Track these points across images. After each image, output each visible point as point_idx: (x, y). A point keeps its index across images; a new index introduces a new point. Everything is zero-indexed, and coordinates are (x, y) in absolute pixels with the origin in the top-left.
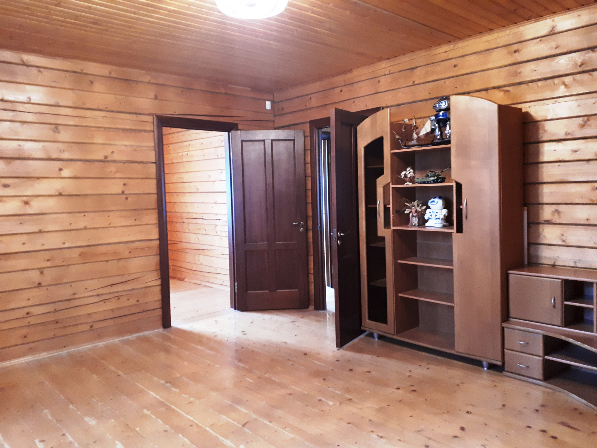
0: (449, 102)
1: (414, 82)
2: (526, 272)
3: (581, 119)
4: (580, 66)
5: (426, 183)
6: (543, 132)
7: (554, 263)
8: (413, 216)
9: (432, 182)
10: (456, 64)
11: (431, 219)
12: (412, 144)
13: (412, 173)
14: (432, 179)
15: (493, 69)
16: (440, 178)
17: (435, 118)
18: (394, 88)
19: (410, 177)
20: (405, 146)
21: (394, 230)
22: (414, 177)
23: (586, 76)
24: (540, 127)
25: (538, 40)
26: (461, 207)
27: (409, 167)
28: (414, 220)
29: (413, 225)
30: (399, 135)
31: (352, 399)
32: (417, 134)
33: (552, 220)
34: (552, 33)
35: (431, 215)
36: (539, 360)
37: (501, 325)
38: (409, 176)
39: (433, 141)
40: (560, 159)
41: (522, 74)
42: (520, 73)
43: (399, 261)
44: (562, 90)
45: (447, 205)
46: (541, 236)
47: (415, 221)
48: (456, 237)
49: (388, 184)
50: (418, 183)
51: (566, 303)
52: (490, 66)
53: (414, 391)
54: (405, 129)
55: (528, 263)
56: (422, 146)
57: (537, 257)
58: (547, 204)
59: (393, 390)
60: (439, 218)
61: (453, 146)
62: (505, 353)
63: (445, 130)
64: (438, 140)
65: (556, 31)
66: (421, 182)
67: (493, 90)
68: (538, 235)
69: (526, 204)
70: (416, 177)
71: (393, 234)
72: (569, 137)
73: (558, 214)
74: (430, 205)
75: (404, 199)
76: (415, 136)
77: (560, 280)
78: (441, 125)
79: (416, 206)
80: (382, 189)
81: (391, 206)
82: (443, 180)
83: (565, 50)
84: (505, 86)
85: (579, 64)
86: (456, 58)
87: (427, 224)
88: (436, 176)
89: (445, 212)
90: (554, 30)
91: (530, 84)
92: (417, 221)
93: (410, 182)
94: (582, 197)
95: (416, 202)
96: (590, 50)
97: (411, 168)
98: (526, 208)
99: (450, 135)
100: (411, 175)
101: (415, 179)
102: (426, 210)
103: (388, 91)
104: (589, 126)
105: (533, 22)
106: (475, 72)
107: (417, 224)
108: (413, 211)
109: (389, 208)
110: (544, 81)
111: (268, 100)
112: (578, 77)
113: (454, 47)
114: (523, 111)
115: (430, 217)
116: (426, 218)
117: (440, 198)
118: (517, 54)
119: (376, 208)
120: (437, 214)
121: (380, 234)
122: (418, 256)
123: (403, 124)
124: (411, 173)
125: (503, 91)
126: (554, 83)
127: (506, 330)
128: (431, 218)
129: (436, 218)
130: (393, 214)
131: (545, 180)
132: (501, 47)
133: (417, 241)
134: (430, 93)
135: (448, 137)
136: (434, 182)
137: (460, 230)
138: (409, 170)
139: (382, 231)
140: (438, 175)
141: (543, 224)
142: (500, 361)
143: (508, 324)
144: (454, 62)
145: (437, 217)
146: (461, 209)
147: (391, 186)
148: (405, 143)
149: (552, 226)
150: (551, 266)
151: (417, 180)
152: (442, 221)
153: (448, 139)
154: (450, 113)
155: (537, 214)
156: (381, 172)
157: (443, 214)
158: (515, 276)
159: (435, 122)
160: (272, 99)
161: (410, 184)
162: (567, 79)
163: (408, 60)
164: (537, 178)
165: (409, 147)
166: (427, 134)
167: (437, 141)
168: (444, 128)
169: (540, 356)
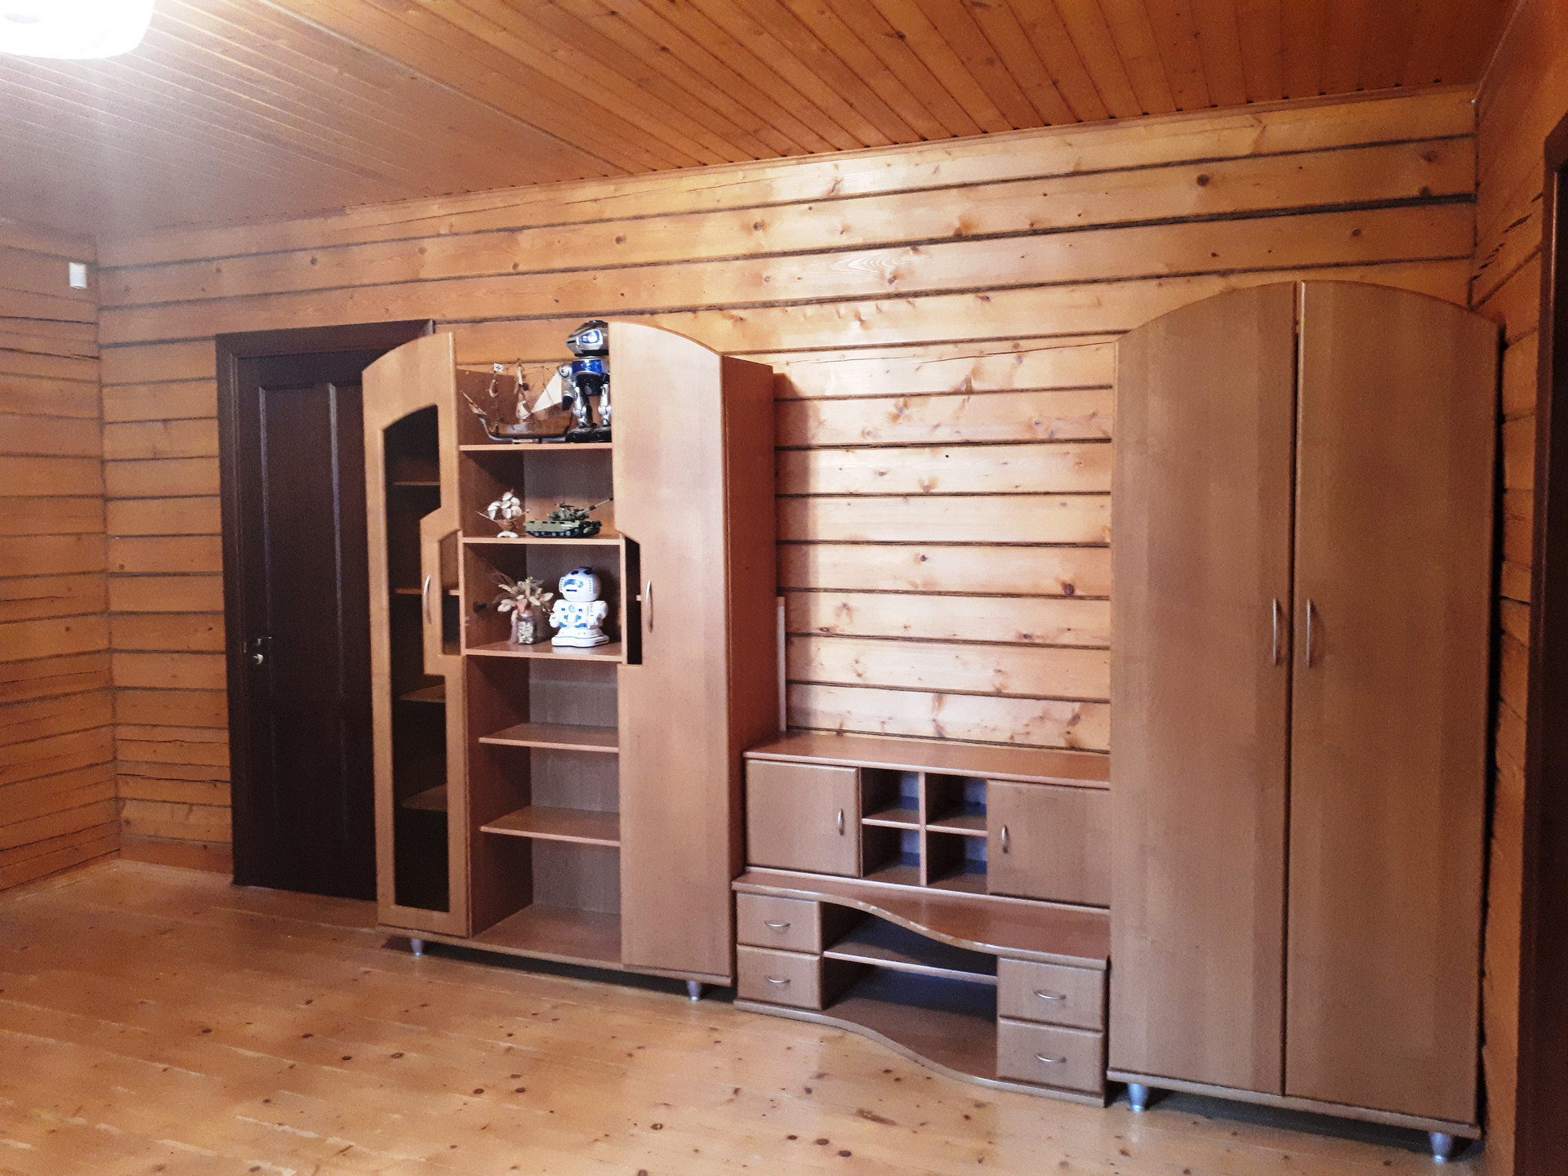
0: (605, 335)
1: (515, 266)
2: (783, 753)
3: (892, 401)
4: (891, 281)
5: (554, 534)
6: (816, 424)
7: (841, 725)
8: (520, 619)
9: (568, 533)
10: (621, 234)
11: (565, 626)
12: (515, 432)
13: (516, 509)
14: (568, 525)
15: (709, 260)
16: (588, 524)
17: (574, 371)
18: (463, 274)
19: (512, 517)
20: (497, 435)
21: (468, 656)
22: (523, 517)
23: (900, 305)
24: (811, 412)
25: (806, 206)
26: (639, 598)
27: (509, 490)
28: (523, 628)
29: (521, 641)
30: (481, 405)
31: (350, 1147)
32: (528, 407)
33: (837, 627)
34: (833, 197)
35: (566, 617)
36: (811, 962)
37: (730, 885)
38: (508, 516)
39: (567, 428)
40: (852, 490)
41: (772, 282)
42: (767, 279)
43: (482, 740)
44: (853, 333)
45: (606, 591)
46: (814, 664)
47: (525, 631)
48: (626, 671)
49: (455, 533)
50: (532, 534)
51: (866, 821)
52: (702, 252)
53: (521, 1091)
54: (495, 391)
55: (788, 727)
56: (540, 439)
57: (806, 713)
58: (826, 590)
59: (466, 1098)
60: (585, 625)
61: (618, 446)
62: (739, 955)
63: (598, 403)
64: (581, 427)
65: (843, 193)
66: (540, 532)
67: (708, 313)
68: (807, 662)
69: (782, 589)
70: (528, 518)
71: (468, 670)
72: (869, 441)
73: (847, 614)
74: (563, 589)
75: (497, 573)
76: (523, 413)
77: (854, 770)
78: (589, 390)
79: (528, 592)
80: (436, 547)
81: (460, 592)
82: (595, 530)
83: (859, 241)
84: (734, 307)
85: (888, 276)
86: (621, 219)
87: (555, 641)
88: (578, 519)
89: (600, 608)
90: (838, 190)
91: (789, 309)
92: (531, 631)
93: (511, 531)
94: (895, 577)
95: (528, 581)
96: (908, 248)
97: (515, 495)
98: (781, 600)
99: (610, 417)
100: (514, 513)
101: (525, 524)
102: (552, 602)
103: (449, 279)
104: (909, 418)
105: (794, 162)
106: (668, 263)
107: (531, 640)
108: (522, 607)
109: (457, 598)
110: (818, 306)
111: (78, 261)
112: (886, 305)
113: (616, 190)
114: (776, 371)
115: (564, 621)
116: (553, 623)
117: (588, 572)
118: (760, 233)
119: (420, 597)
120: (580, 614)
121: (430, 668)
122: (532, 719)
123: (491, 376)
124: (513, 508)
125: (732, 317)
126: (838, 312)
127: (740, 896)
128: (565, 623)
129: (578, 624)
130: (467, 614)
131: (821, 538)
132: (726, 210)
133: (533, 681)
134: (557, 301)
135: (605, 423)
136: (574, 534)
137: (635, 657)
138: (510, 500)
139: (436, 660)
140: (584, 516)
141: (818, 635)
142: (727, 976)
143: (744, 882)
144: (618, 229)
145: (580, 622)
146: (639, 603)
147: (462, 540)
148: (497, 428)
149: (837, 640)
150: (835, 733)
151: (529, 527)
152: (594, 631)
153: (605, 429)
154: (608, 363)
155: (805, 613)
156: (431, 501)
157: (596, 616)
158: (759, 762)
159: (573, 381)
160: (91, 259)
161: (511, 538)
162: (865, 308)
163: (500, 205)
164: (805, 531)
165: (508, 438)
166: (554, 409)
167: (578, 430)
168: (596, 398)
169: (813, 954)
